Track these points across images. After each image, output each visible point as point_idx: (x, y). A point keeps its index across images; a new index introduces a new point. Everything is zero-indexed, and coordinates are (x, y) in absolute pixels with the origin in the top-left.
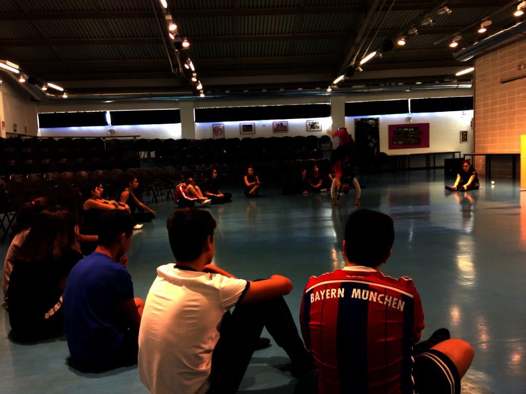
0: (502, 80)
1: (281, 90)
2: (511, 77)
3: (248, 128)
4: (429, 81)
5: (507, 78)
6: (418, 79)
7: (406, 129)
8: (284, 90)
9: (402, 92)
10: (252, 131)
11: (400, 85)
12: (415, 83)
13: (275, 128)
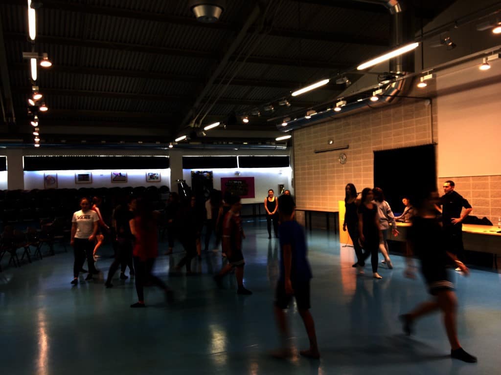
0: (315, 151)
1: (121, 142)
2: (323, 149)
3: (85, 177)
4: (253, 141)
5: (319, 149)
6: (245, 140)
7: (235, 182)
8: (124, 142)
9: (231, 150)
10: (88, 180)
11: (230, 144)
12: (242, 143)
13: (113, 178)
